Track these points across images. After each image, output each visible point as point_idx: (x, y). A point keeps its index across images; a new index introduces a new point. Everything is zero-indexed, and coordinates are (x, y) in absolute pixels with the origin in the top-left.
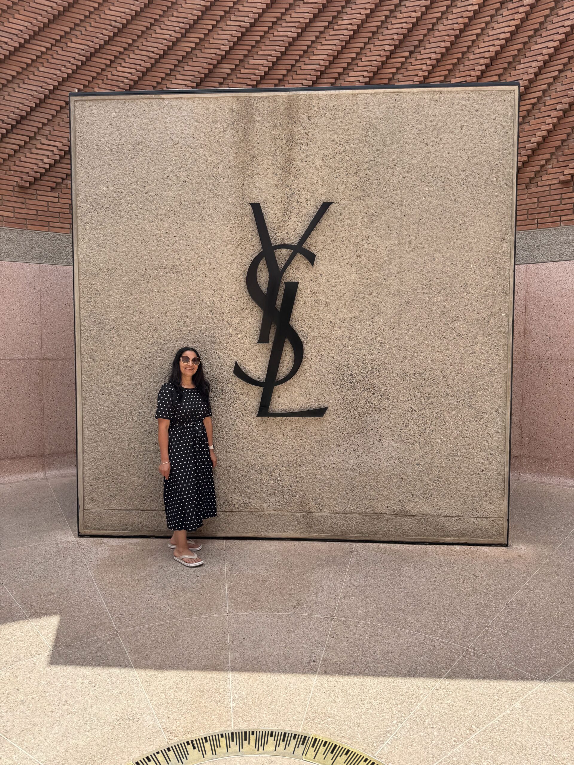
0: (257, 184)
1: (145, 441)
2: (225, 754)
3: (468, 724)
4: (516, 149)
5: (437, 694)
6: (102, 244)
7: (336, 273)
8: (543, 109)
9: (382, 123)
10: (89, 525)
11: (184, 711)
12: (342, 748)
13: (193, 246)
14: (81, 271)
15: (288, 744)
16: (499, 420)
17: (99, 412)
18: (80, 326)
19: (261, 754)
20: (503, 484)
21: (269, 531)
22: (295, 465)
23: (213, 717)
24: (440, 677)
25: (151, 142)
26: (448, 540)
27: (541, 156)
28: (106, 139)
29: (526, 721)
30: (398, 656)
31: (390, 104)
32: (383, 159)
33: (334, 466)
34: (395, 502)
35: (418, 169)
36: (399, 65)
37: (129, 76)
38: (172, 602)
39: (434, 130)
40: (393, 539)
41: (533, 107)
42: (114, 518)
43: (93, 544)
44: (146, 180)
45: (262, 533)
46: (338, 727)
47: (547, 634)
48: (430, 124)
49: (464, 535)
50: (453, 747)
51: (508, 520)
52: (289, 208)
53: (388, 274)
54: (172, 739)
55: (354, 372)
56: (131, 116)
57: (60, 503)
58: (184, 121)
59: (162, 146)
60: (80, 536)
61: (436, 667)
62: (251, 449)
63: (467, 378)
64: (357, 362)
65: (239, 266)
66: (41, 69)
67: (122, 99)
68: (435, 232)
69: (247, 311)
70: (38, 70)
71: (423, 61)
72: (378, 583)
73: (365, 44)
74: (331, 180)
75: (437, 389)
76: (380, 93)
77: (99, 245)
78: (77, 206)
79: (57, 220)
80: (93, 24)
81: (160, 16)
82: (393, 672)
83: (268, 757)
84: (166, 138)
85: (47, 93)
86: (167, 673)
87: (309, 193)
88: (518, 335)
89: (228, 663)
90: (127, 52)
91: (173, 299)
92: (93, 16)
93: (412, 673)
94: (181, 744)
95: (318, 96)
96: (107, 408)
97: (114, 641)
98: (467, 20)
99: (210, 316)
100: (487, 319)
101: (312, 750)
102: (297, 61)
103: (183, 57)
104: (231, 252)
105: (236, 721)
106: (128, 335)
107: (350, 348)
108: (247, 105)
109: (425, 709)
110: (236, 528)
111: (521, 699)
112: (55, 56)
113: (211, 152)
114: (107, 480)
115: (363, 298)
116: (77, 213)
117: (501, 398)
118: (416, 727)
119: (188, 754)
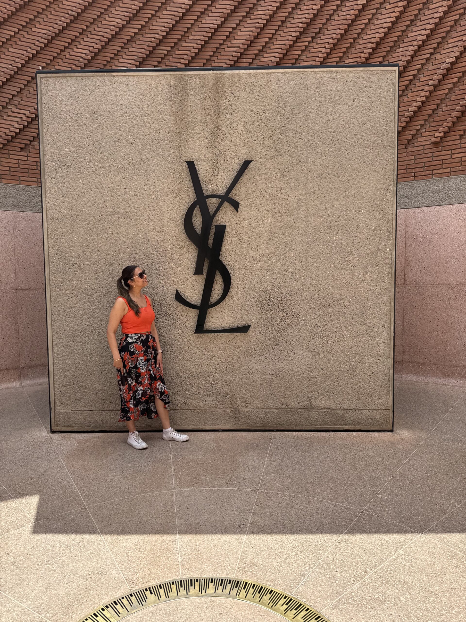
0: (191, 146)
1: (104, 355)
2: (175, 597)
3: (363, 568)
4: (396, 118)
5: (339, 546)
6: (66, 195)
7: (256, 217)
8: (418, 84)
9: (291, 97)
10: (60, 423)
11: (142, 566)
12: (267, 589)
13: (140, 196)
14: (49, 217)
15: (224, 588)
16: (385, 333)
17: (65, 332)
18: (49, 262)
19: (204, 596)
20: (389, 383)
21: (205, 424)
22: (225, 372)
23: (165, 569)
24: (341, 533)
25: (105, 111)
26: (346, 428)
27: (416, 122)
28: (67, 109)
29: (407, 564)
30: (309, 518)
31: (297, 81)
32: (292, 125)
33: (256, 371)
34: (305, 399)
35: (320, 134)
36: (304, 48)
37: (84, 56)
38: (129, 482)
39: (332, 102)
40: (303, 428)
41: (410, 83)
42: (80, 417)
43: (63, 438)
44: (101, 142)
45: (200, 426)
46: (264, 574)
47: (423, 498)
48: (329, 97)
49: (358, 424)
50: (352, 585)
51: (393, 411)
52: (218, 165)
53: (297, 218)
54: (134, 587)
55: (271, 296)
56: (88, 90)
57: (35, 407)
58: (131, 94)
59: (114, 115)
60: (53, 432)
61: (338, 525)
62: (190, 359)
63: (360, 300)
64: (274, 289)
65: (178, 212)
66: (11, 50)
67: (79, 77)
68: (334, 184)
69: (185, 249)
70: (8, 51)
71: (323, 45)
72: (292, 463)
73: (276, 30)
74: (250, 142)
75: (337, 310)
76: (289, 72)
77: (63, 196)
78: (44, 164)
79: (26, 175)
80: (53, 12)
81: (108, 6)
82: (305, 531)
83: (210, 598)
84: (116, 108)
85: (17, 70)
86: (127, 537)
87: (233, 153)
88: (400, 265)
89: (176, 528)
90: (81, 36)
91: (124, 239)
92: (52, 6)
93: (320, 530)
94: (141, 591)
95: (239, 75)
96: (72, 329)
97: (84, 514)
98: (357, 12)
99: (155, 253)
100: (375, 254)
101: (243, 591)
102: (221, 44)
103: (128, 40)
104: (171, 201)
105: (183, 572)
106: (88, 269)
107: (268, 277)
108: (183, 82)
109: (330, 557)
110: (179, 423)
111: (404, 547)
112: (22, 39)
113: (153, 120)
114: (73, 387)
115: (277, 238)
116: (44, 170)
117: (386, 315)
118: (323, 571)
119: (147, 598)
